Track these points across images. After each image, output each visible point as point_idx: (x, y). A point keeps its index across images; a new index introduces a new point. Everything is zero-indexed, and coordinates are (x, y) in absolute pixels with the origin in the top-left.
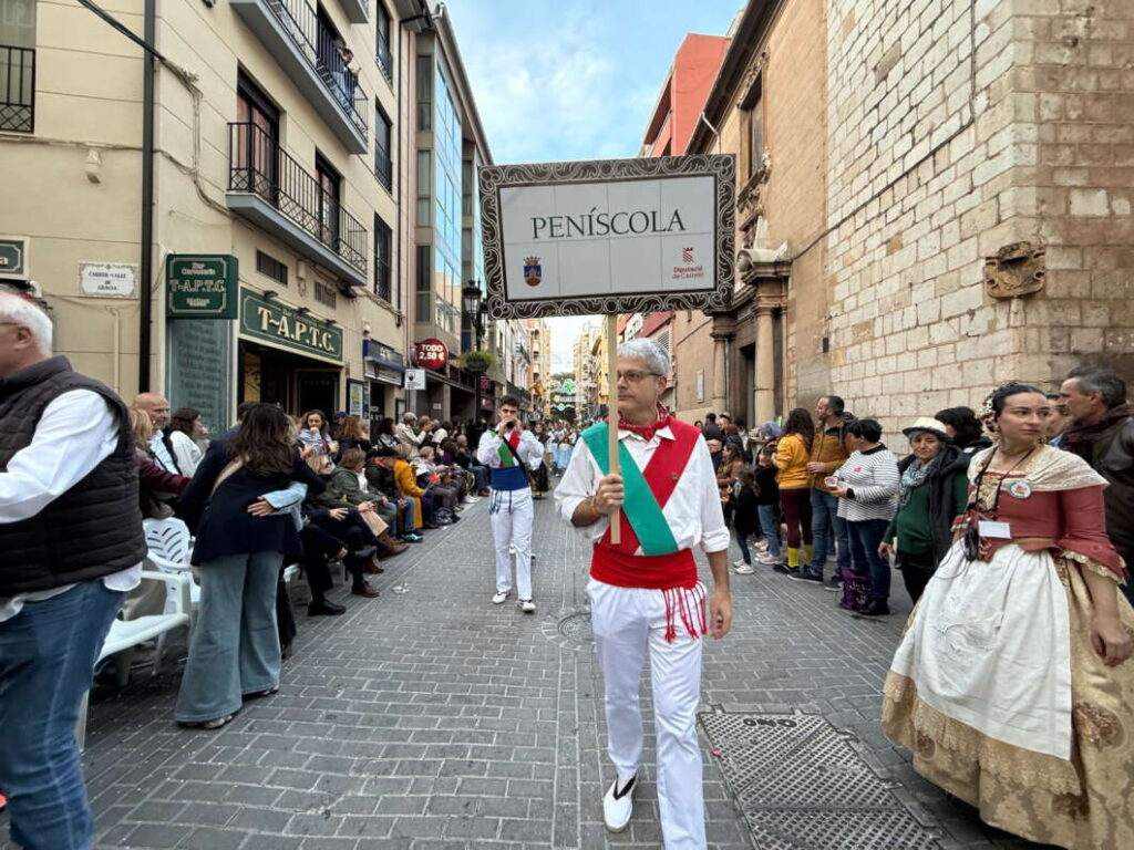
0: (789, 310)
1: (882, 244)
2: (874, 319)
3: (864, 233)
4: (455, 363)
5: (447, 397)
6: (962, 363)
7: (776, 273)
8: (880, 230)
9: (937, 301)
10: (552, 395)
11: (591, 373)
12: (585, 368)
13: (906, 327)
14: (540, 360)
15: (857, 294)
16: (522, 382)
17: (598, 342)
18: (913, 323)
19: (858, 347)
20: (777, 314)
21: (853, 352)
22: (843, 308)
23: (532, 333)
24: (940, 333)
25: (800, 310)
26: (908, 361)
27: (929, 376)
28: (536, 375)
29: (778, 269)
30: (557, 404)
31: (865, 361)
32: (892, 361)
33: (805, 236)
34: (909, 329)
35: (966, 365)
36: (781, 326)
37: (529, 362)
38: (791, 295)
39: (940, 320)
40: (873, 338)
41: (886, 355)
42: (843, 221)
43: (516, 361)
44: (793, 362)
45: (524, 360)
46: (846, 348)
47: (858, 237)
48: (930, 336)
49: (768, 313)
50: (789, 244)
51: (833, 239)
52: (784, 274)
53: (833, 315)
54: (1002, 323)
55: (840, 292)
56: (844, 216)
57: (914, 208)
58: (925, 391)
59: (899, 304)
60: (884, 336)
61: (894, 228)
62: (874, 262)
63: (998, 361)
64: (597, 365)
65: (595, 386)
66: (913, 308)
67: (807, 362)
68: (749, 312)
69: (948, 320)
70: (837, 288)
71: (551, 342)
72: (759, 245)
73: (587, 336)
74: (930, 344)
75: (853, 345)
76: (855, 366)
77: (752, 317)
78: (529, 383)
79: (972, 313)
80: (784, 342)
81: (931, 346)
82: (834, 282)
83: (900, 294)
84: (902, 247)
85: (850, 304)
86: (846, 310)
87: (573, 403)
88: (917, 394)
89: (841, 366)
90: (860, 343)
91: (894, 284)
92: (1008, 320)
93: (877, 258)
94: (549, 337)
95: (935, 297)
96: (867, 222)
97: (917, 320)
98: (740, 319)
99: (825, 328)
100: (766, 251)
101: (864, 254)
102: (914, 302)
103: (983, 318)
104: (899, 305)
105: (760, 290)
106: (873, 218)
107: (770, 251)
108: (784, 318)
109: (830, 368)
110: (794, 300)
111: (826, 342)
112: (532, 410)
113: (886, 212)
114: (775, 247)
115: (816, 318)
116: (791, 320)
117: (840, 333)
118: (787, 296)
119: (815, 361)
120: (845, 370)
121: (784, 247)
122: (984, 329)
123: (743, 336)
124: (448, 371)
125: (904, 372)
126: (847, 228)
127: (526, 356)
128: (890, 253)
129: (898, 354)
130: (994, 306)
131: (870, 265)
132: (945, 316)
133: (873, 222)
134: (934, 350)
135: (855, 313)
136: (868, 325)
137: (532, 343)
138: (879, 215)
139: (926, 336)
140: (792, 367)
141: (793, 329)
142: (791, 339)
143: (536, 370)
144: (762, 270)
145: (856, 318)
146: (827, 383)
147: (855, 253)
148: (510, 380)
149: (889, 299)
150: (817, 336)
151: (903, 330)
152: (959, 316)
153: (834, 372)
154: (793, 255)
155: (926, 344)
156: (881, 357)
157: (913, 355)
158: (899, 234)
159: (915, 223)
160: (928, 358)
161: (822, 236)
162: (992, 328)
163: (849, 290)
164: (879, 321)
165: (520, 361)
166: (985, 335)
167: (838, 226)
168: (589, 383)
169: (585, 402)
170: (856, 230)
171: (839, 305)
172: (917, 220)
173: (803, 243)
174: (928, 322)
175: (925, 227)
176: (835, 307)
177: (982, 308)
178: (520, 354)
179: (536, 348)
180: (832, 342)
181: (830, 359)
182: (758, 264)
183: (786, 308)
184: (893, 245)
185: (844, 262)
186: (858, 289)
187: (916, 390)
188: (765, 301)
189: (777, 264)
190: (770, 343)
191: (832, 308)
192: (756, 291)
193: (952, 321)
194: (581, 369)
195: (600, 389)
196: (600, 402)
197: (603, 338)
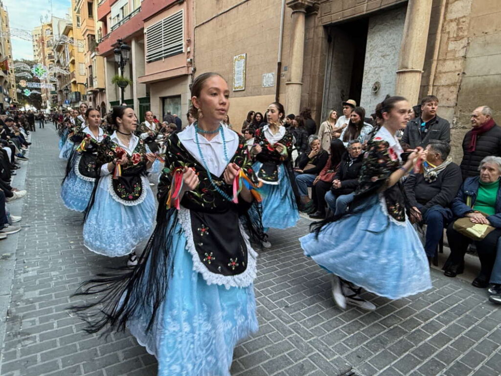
12: (51, 57)
17: (68, 30)
65: (65, 73)
73: (50, 25)
87: (39, 89)
168: (57, 70)
169: (53, 89)
194: (44, 58)
195: (73, 77)
196: (73, 89)
197: (74, 26)
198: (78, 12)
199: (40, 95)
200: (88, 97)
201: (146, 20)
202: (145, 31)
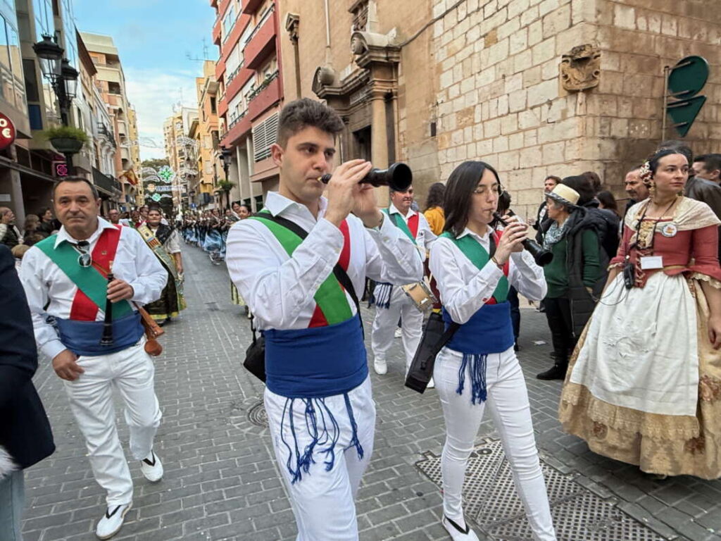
0: (400, 96)
1: (481, 37)
2: (475, 106)
3: (465, 25)
4: (24, 144)
5: (17, 185)
6: (542, 145)
7: (387, 58)
8: (479, 24)
9: (525, 91)
10: (145, 184)
11: (188, 159)
12: (181, 154)
13: (499, 114)
14: (128, 144)
15: (459, 82)
16: (108, 169)
17: (196, 124)
18: (506, 111)
19: (461, 131)
20: (389, 98)
21: (457, 135)
22: (448, 96)
23: (115, 111)
24: (527, 119)
25: (410, 96)
26: (501, 143)
27: (517, 156)
28: (125, 161)
29: (390, 55)
30: (152, 194)
31: (467, 144)
32: (489, 143)
33: (413, 24)
34: (502, 116)
35: (545, 147)
36: (393, 111)
37: (115, 146)
38: (401, 81)
39: (526, 109)
40: (473, 124)
41: (485, 139)
42: (447, 12)
43: (99, 144)
44: (404, 146)
45: (109, 144)
46: (452, 131)
47: (460, 29)
48: (518, 122)
49: (381, 97)
50: (398, 30)
51: (438, 28)
52: (395, 60)
53: (439, 101)
54: (571, 113)
55: (446, 80)
56: (448, 8)
57: (507, 6)
58: (514, 169)
59: (495, 93)
60: (483, 122)
61: (490, 24)
62: (473, 54)
63: (568, 142)
64: (196, 150)
65: (195, 173)
66: (506, 97)
67: (417, 145)
68: (362, 96)
69: (532, 108)
70: (443, 76)
71: (138, 124)
72: (371, 28)
73: (181, 118)
74: (519, 129)
75: (456, 130)
76: (459, 148)
77: (363, 101)
78: (117, 170)
79: (550, 103)
80: (396, 126)
81: (519, 131)
82: (439, 70)
83: (494, 85)
84: (497, 41)
85: (454, 91)
86: (451, 98)
87: (170, 193)
88: (508, 172)
89: (447, 149)
90: (462, 127)
91: (490, 75)
92: (575, 110)
93: (476, 51)
94: (135, 119)
95: (523, 89)
96: (468, 15)
97: (509, 109)
98: (352, 103)
99: (432, 114)
100: (378, 35)
101: (465, 46)
102: (506, 92)
103: (558, 106)
104: (495, 95)
105: (373, 75)
106: (473, 12)
107: (382, 36)
108: (395, 103)
109: (438, 150)
110: (404, 85)
111: (434, 126)
112: (124, 201)
113: (483, 7)
114: (385, 32)
115: (424, 103)
116: (402, 106)
117: (445, 118)
118: (397, 82)
119: (424, 144)
120: (450, 152)
121: (393, 32)
122: (559, 117)
123: (356, 120)
124: (14, 153)
125: (498, 153)
126: (451, 19)
127: (111, 138)
128: (487, 46)
129: (493, 138)
130: (566, 97)
131: (470, 56)
132: (530, 105)
133: (473, 15)
134: (521, 134)
135: (457, 100)
136: (469, 112)
137: (116, 124)
138: (478, 9)
139: (516, 122)
140: (404, 150)
141: (403, 113)
142: (403, 124)
143: (124, 155)
144: (376, 54)
145: (460, 104)
146: (435, 165)
147: (458, 44)
148: (95, 166)
149: (487, 89)
150: (425, 121)
151: (499, 117)
152: (540, 105)
153: (440, 154)
154: (402, 42)
155: (516, 129)
156: (480, 141)
157: (505, 139)
158: (495, 29)
159: (507, 20)
160: (517, 141)
161: (428, 25)
162: (564, 117)
163: (453, 78)
164: (478, 108)
165: (103, 144)
166: (559, 122)
167: (442, 17)
168: (187, 170)
169: (184, 191)
170: (459, 22)
171: (444, 92)
172: (509, 18)
173: (411, 30)
174: (517, 110)
175: (515, 25)
176: (441, 93)
177: (557, 99)
178: (103, 136)
179: (121, 131)
180: (439, 127)
181: (437, 141)
182: (372, 48)
183: (396, 94)
184: (490, 39)
185: (449, 51)
186: (460, 78)
187: (507, 169)
188: (379, 87)
189: (388, 49)
190: (384, 127)
191: (438, 95)
192: (370, 73)
193: (536, 109)
194: (176, 155)
195: (202, 177)
196: (203, 190)
197: (201, 121)
198: (203, 107)
199: (171, 199)
200: (215, 198)
201: (253, 121)
202: (253, 131)
